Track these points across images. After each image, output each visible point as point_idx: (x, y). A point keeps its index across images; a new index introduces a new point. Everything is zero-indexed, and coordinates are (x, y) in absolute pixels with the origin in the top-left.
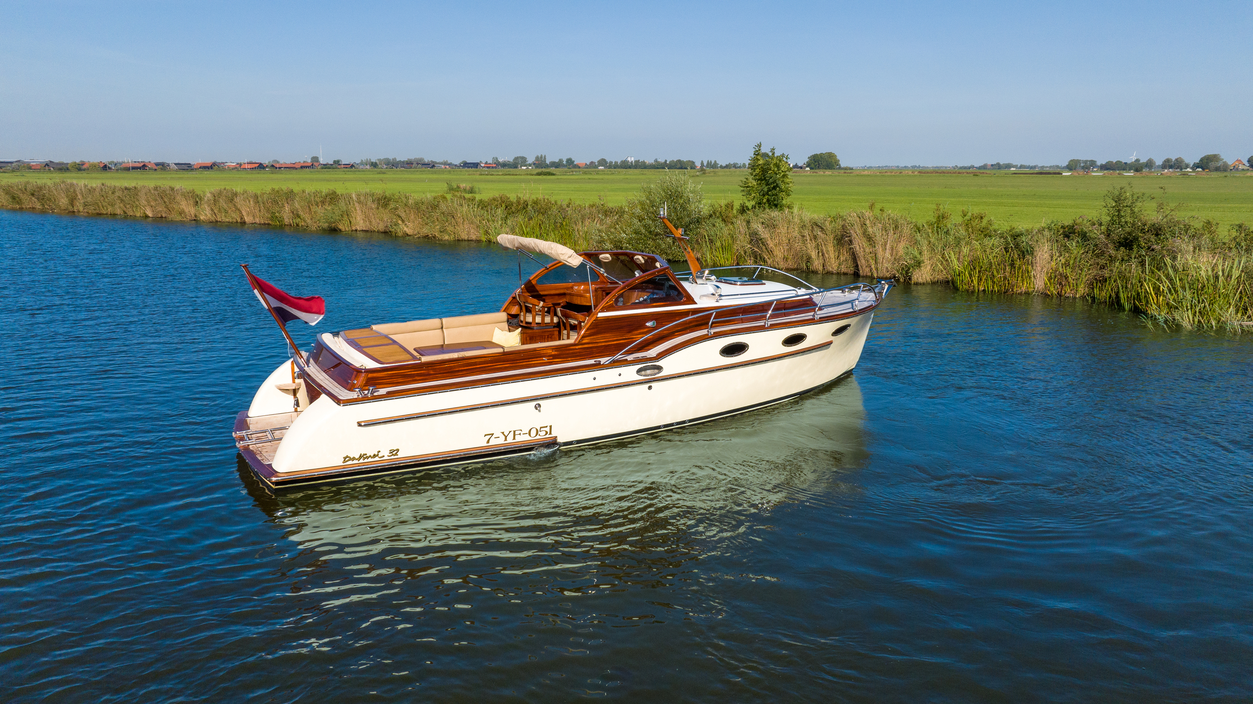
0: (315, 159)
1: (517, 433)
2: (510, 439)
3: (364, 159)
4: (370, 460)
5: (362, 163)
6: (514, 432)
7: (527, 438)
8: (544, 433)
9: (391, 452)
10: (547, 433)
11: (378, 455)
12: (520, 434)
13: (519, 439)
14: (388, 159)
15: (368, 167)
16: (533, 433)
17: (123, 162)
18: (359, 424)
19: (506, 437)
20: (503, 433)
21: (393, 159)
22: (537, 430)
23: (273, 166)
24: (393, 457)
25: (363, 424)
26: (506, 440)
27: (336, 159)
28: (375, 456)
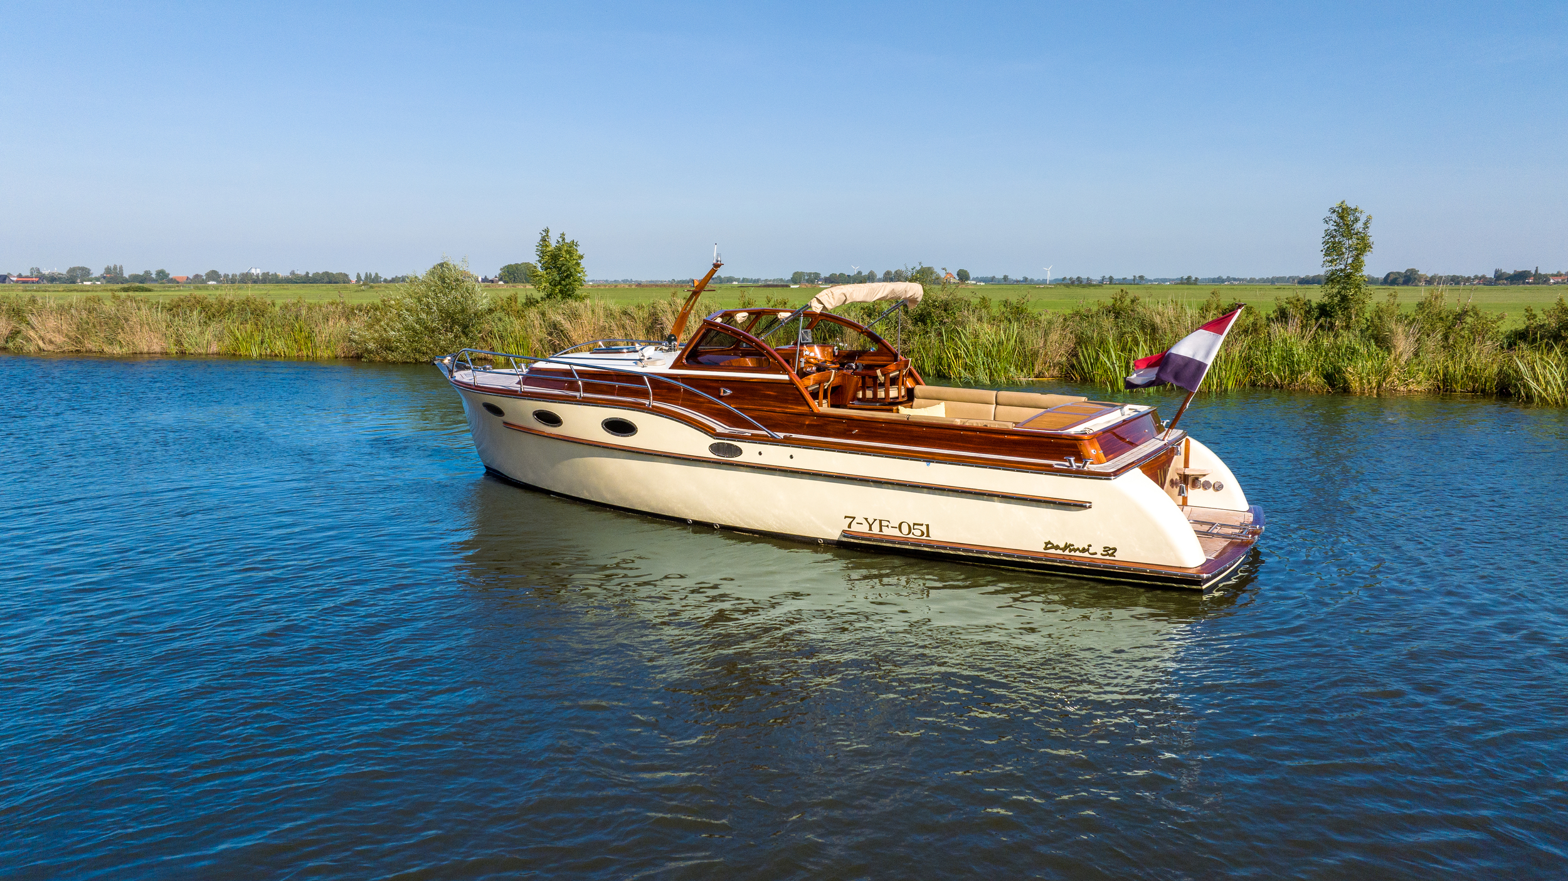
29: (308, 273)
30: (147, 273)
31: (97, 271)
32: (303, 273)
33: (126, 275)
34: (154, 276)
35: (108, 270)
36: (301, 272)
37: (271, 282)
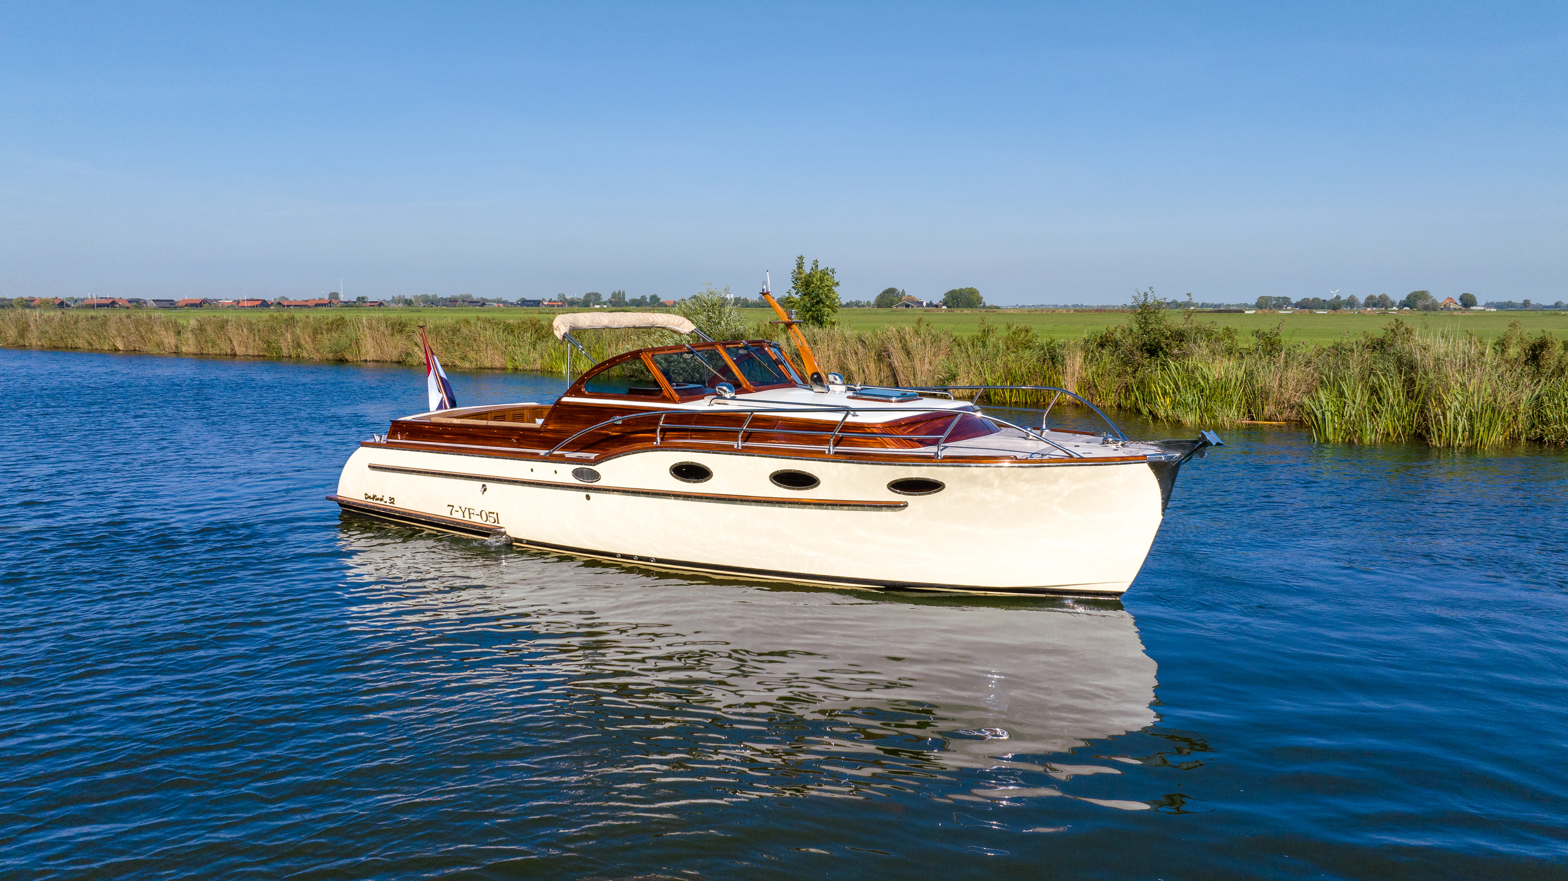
0: (335, 296)
1: (471, 511)
2: (467, 517)
3: (396, 295)
4: (379, 502)
5: (394, 301)
6: (469, 509)
7: (479, 520)
8: (493, 520)
9: (391, 499)
12: (473, 514)
13: (473, 518)
14: (426, 296)
15: (401, 305)
16: (484, 516)
17: (85, 299)
19: (463, 513)
20: (461, 507)
21: (433, 296)
22: (487, 514)
23: (279, 303)
24: (391, 505)
26: (464, 516)
27: (360, 296)
28: (382, 500)
33: (627, 299)
34: (648, 300)
35: (614, 295)
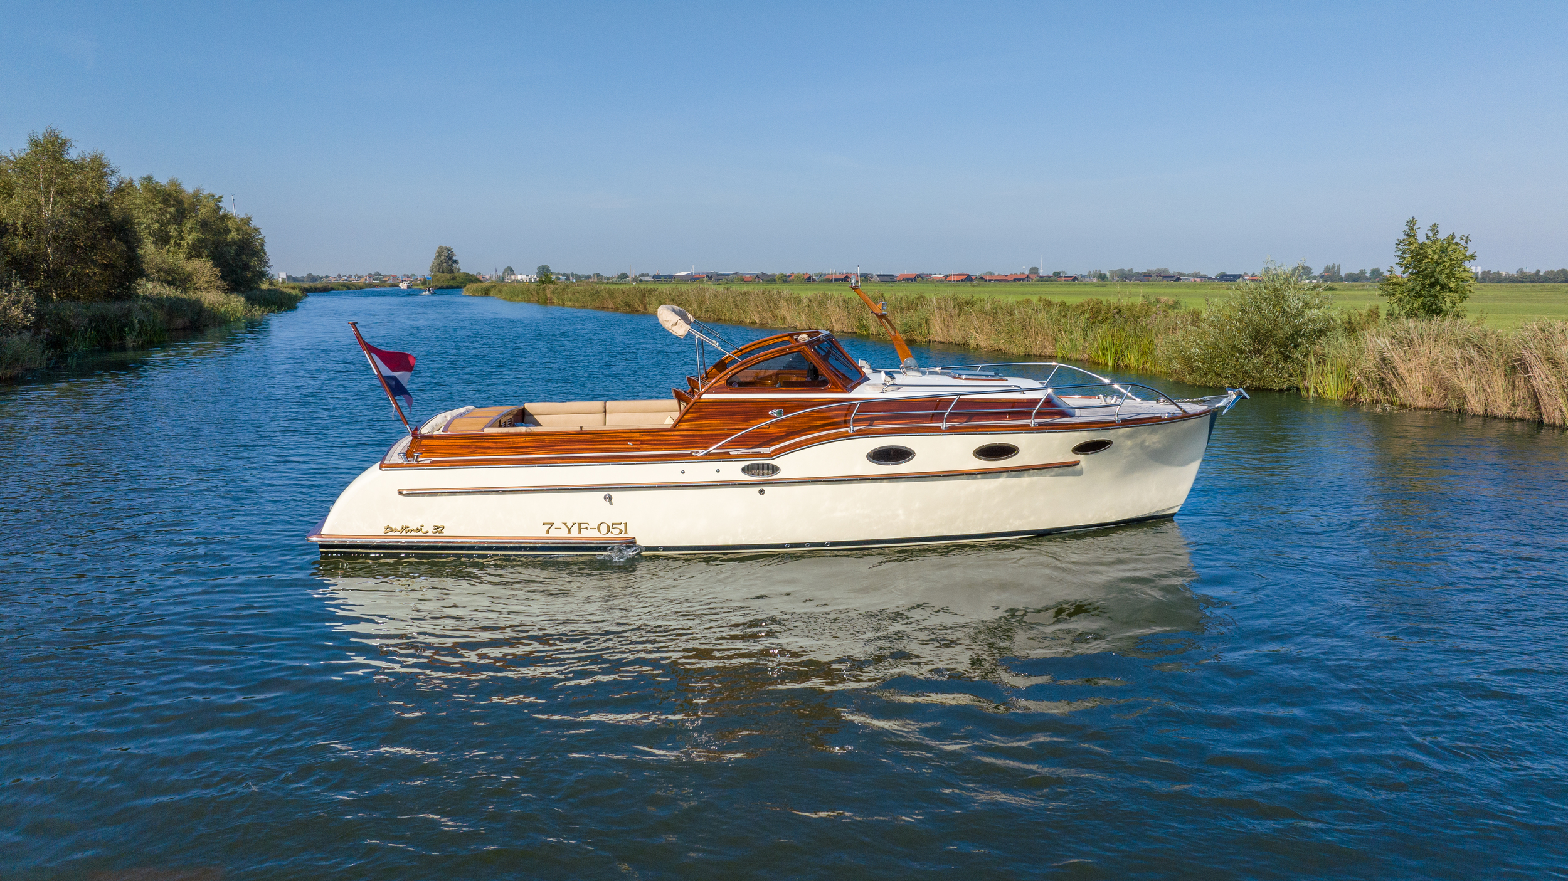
0: (1034, 270)
1: (582, 526)
2: (575, 532)
3: (1092, 270)
4: (413, 534)
5: (1089, 276)
6: (580, 524)
7: (595, 534)
8: (618, 531)
9: (436, 528)
10: (621, 532)
11: (421, 530)
12: (587, 528)
13: (585, 533)
14: (1122, 271)
15: (1095, 280)
16: (604, 529)
18: (400, 493)
19: (569, 530)
20: (565, 524)
21: (1129, 270)
22: (608, 526)
23: (982, 278)
24: (437, 534)
25: (404, 492)
26: (569, 532)
27: (1057, 271)
28: (418, 530)
29: (1538, 271)
30: (1363, 272)
31: (1317, 271)
32: (1533, 271)
33: (1343, 274)
34: (1368, 275)
35: (1327, 269)
36: (1530, 270)
37: (1492, 281)
